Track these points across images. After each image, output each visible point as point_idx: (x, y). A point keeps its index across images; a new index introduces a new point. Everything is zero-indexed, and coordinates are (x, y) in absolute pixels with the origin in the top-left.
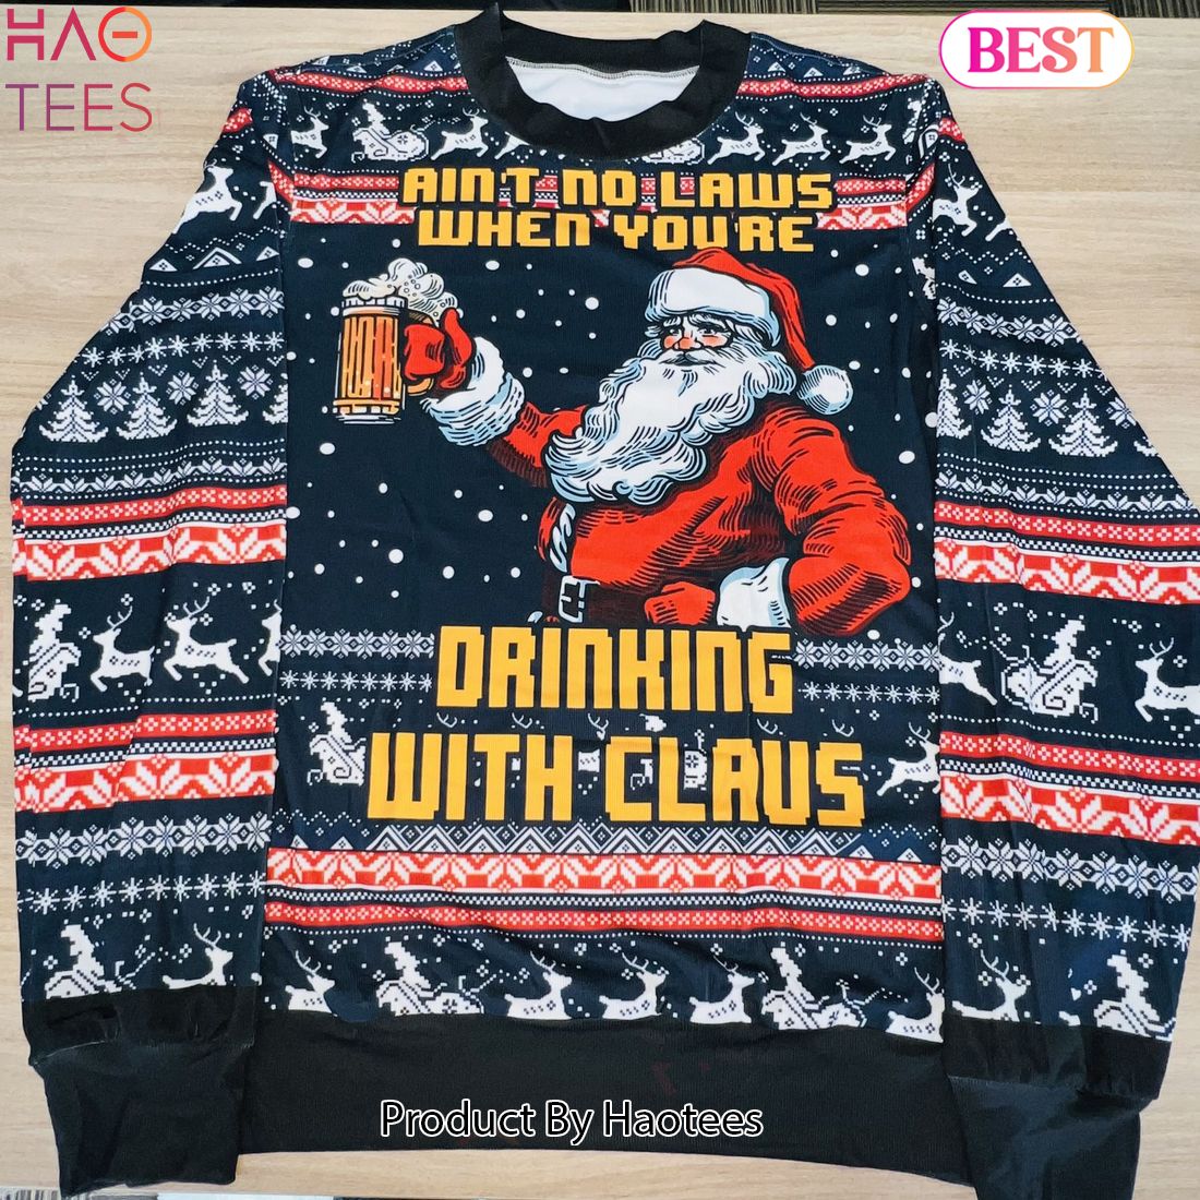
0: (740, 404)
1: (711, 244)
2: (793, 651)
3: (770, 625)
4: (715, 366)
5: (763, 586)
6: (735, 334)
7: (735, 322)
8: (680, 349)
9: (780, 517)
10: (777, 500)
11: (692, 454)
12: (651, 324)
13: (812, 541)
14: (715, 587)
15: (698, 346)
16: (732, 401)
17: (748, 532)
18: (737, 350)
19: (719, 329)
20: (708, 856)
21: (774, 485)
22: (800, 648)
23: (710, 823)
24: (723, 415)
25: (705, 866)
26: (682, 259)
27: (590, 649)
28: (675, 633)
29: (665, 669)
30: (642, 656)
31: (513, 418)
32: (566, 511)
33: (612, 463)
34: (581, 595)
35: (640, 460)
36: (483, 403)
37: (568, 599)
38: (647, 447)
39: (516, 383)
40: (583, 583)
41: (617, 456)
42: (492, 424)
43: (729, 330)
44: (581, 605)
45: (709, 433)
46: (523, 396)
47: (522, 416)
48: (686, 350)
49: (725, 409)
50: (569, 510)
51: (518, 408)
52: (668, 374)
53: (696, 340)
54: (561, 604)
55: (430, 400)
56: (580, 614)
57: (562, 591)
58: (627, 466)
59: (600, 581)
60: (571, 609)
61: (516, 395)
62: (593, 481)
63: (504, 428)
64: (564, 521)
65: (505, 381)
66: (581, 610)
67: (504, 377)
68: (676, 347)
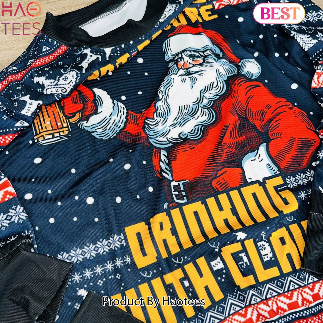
0: (219, 85)
1: (180, 24)
2: (286, 184)
3: (270, 175)
4: (202, 72)
5: (260, 159)
6: (205, 57)
7: (203, 52)
8: (184, 69)
9: (255, 127)
10: (250, 120)
11: (207, 112)
12: (169, 62)
13: (272, 133)
14: (240, 166)
15: (191, 65)
16: (215, 85)
17: (244, 137)
18: (209, 62)
19: (198, 57)
20: (290, 292)
21: (246, 114)
22: (288, 181)
23: (283, 275)
24: (214, 92)
25: (290, 298)
26: (172, 33)
27: (196, 214)
28: (231, 193)
29: (234, 211)
30: (221, 209)
31: (125, 120)
32: (162, 153)
33: (174, 125)
34: (182, 189)
35: (186, 121)
36: (108, 117)
37: (177, 193)
38: (187, 114)
39: (120, 104)
40: (181, 183)
41: (175, 122)
42: (116, 125)
43: (202, 56)
44: (184, 193)
45: (211, 101)
46: (125, 109)
47: (129, 118)
48: (187, 69)
49: (213, 89)
50: (163, 152)
51: (125, 114)
52: (183, 81)
53: (190, 63)
54: (174, 196)
55: (82, 122)
56: (185, 198)
57: (173, 190)
58: (181, 125)
59: (188, 180)
60: (180, 197)
61: (122, 109)
62: (169, 136)
63: (122, 126)
64: (163, 158)
65: (114, 105)
66: (184, 196)
67: (113, 103)
68: (183, 68)
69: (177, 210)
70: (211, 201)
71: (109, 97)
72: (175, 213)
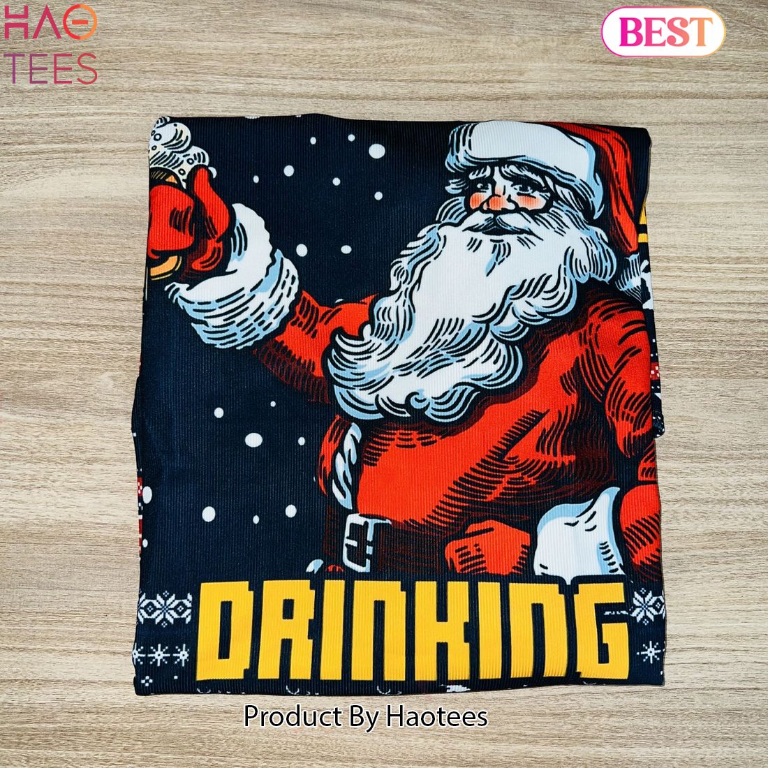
0: (561, 289)
2: (628, 605)
3: (599, 573)
4: (531, 237)
5: (590, 525)
6: (555, 196)
7: (555, 180)
8: (489, 211)
9: (611, 435)
10: (608, 413)
11: (504, 352)
12: (452, 176)
13: (649, 464)
14: (532, 528)
15: (511, 207)
16: (549, 286)
17: (573, 458)
18: (557, 218)
19: (537, 187)
21: (605, 392)
22: (637, 599)
24: (540, 303)
27: (379, 607)
28: (482, 586)
29: (472, 632)
30: (442, 615)
31: (286, 311)
32: (351, 431)
33: (405, 368)
34: (370, 538)
35: (440, 364)
36: (247, 292)
37: (354, 543)
38: (447, 346)
39: (288, 264)
40: (372, 522)
41: (413, 360)
42: (260, 320)
43: (549, 190)
44: (369, 550)
45: (526, 325)
46: (297, 282)
47: (298, 308)
48: (496, 213)
49: (543, 295)
50: (355, 431)
51: (292, 297)
52: (474, 245)
53: (509, 200)
54: (345, 549)
55: (178, 285)
56: (368, 561)
57: (347, 533)
58: (423, 372)
59: (391, 520)
60: (357, 556)
61: (289, 281)
62: (383, 394)
63: (275, 324)
64: (349, 445)
65: (274, 261)
66: (369, 556)
67: (272, 255)
68: (485, 207)
69: (341, 584)
70: (426, 591)
71: (267, 235)
72: (334, 589)
